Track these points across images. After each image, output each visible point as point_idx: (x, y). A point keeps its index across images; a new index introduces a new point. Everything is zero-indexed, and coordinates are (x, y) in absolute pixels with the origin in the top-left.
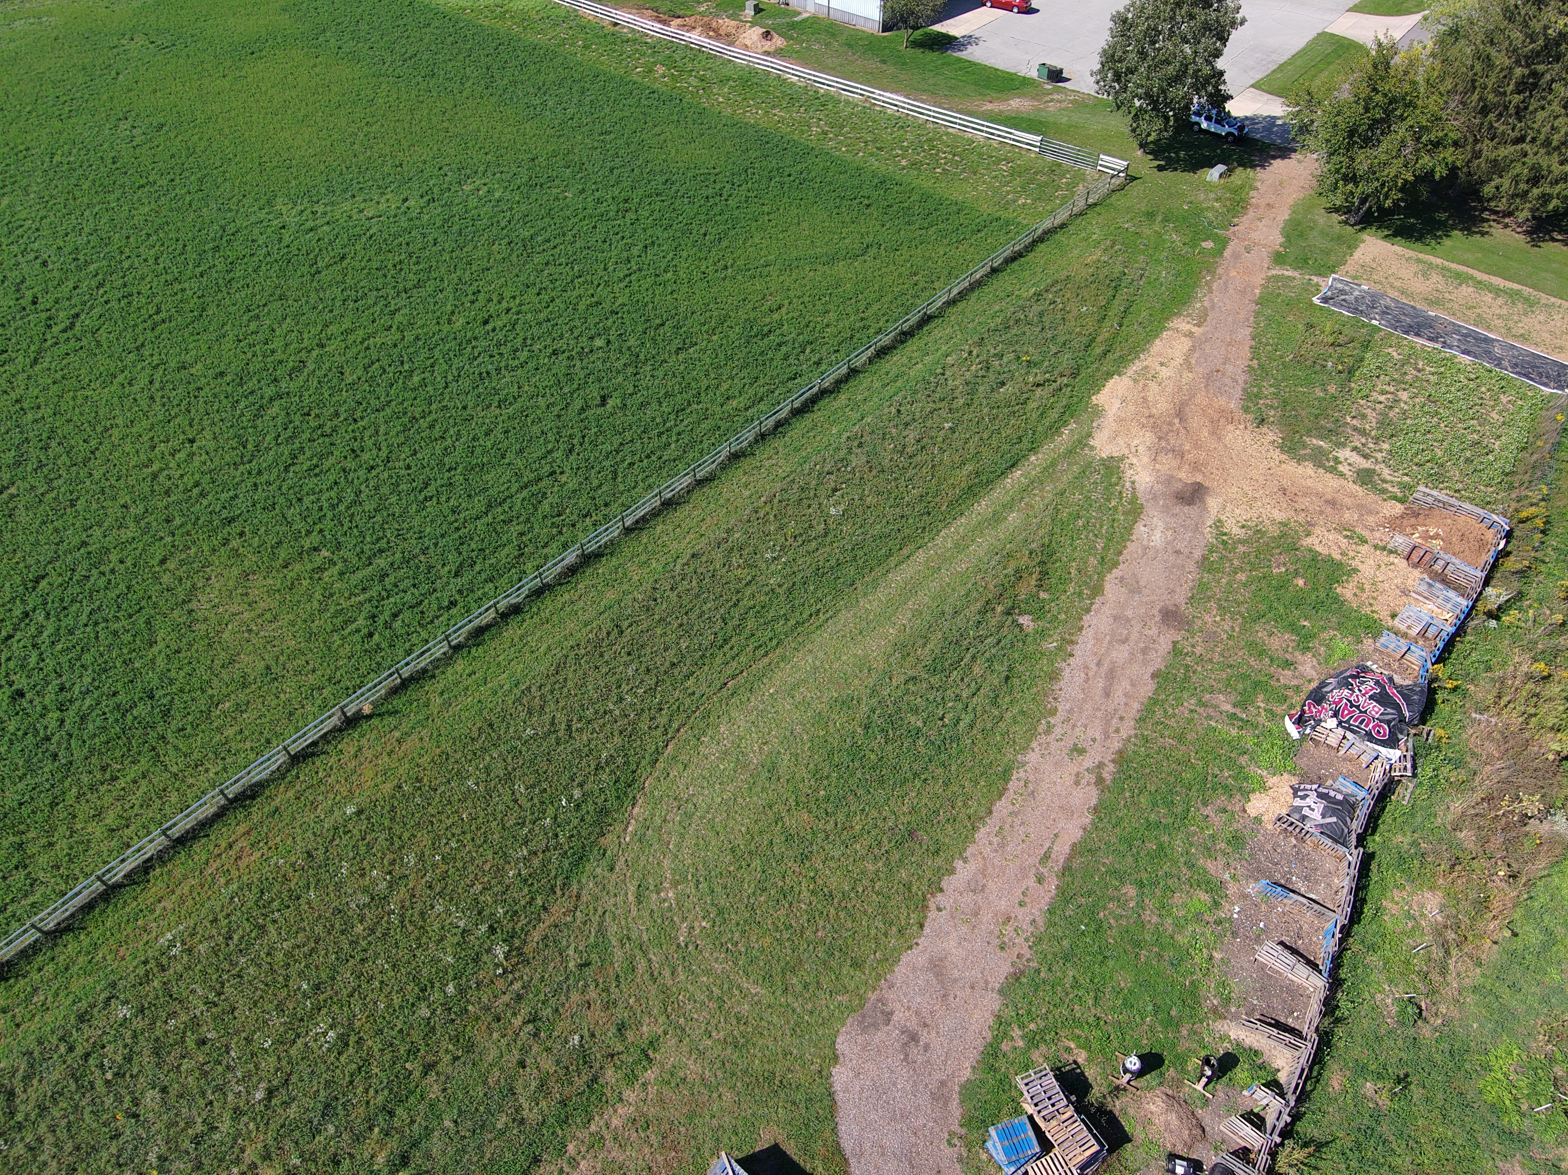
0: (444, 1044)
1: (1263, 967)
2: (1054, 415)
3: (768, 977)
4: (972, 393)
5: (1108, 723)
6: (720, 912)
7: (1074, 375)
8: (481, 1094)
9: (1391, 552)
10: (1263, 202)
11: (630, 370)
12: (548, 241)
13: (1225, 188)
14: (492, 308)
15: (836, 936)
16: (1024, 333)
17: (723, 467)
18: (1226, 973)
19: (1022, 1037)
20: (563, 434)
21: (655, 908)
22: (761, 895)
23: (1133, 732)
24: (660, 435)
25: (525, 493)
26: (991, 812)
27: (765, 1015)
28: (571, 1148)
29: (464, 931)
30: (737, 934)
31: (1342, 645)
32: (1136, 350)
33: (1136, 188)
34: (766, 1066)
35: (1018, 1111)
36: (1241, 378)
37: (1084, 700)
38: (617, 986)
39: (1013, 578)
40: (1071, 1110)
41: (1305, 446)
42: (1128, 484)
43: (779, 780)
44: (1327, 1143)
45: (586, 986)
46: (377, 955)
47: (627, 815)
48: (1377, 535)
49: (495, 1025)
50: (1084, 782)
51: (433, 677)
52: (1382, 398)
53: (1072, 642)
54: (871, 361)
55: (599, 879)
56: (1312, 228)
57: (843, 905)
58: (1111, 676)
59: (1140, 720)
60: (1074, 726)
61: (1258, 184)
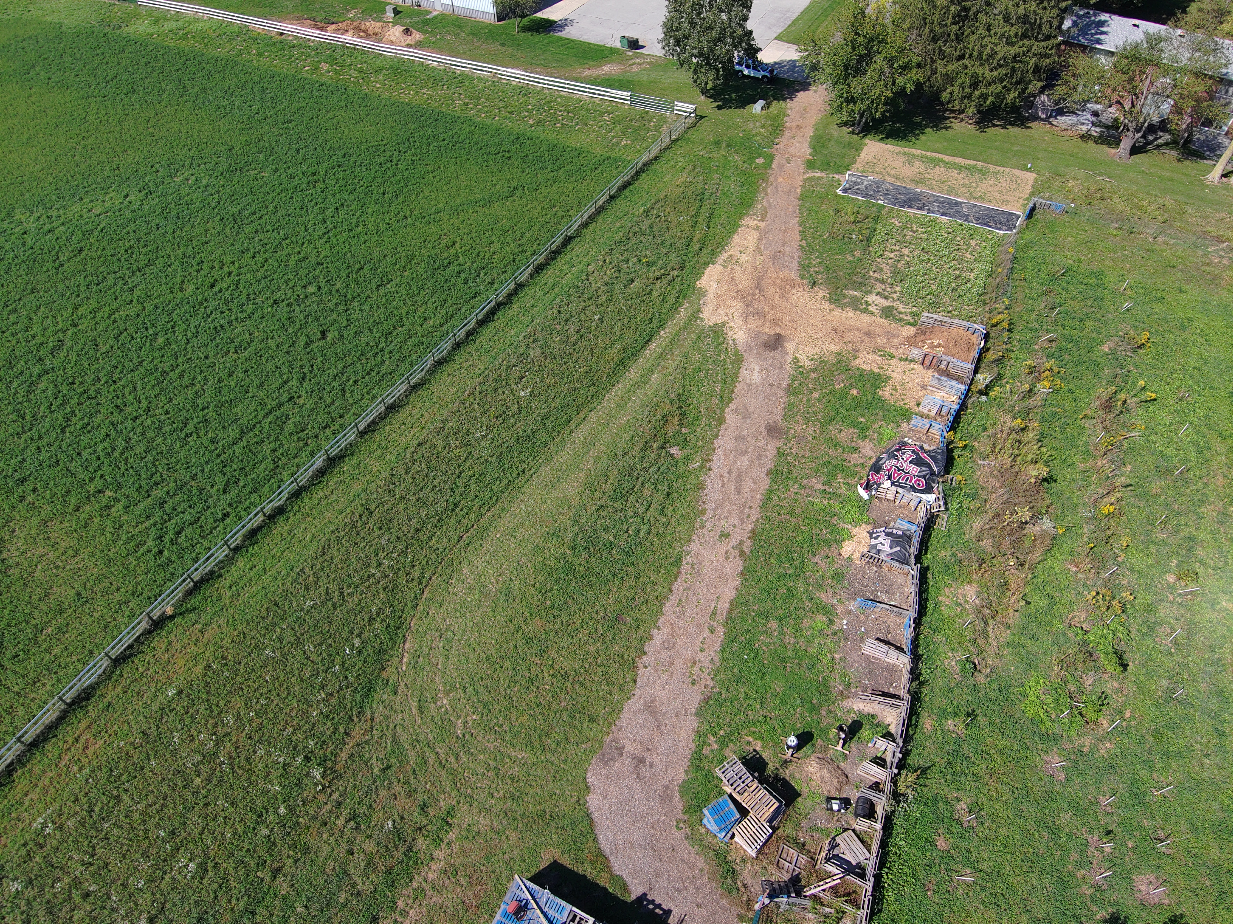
0: (285, 852)
1: (868, 657)
2: (671, 299)
3: (529, 744)
4: (611, 290)
5: (742, 512)
6: (486, 706)
7: (682, 268)
8: (322, 882)
9: (911, 361)
10: (794, 125)
11: (341, 308)
12: (254, 213)
13: (767, 117)
14: (216, 273)
15: (574, 703)
16: (641, 242)
17: (431, 372)
18: (844, 667)
19: (716, 742)
20: (294, 366)
21: (435, 714)
22: (514, 687)
23: (759, 516)
24: (375, 355)
25: (271, 418)
26: (671, 591)
27: (531, 772)
28: (400, 903)
29: (284, 765)
30: (501, 719)
31: (888, 430)
32: (722, 244)
33: (704, 125)
34: (538, 807)
35: (721, 793)
36: (796, 255)
37: (724, 500)
38: (415, 778)
39: (661, 422)
40: (756, 784)
41: (845, 297)
42: (731, 342)
43: (514, 600)
44: (930, 767)
45: (390, 783)
46: (217, 799)
47: (400, 650)
48: (901, 351)
49: (324, 829)
50: (731, 556)
51: (221, 576)
52: (892, 255)
53: (709, 460)
54: (531, 276)
55: (386, 703)
56: (830, 140)
57: (576, 679)
58: (739, 479)
59: (763, 506)
60: (719, 519)
61: (789, 112)
